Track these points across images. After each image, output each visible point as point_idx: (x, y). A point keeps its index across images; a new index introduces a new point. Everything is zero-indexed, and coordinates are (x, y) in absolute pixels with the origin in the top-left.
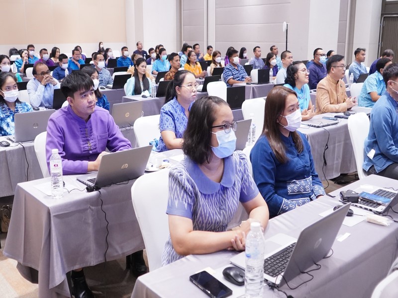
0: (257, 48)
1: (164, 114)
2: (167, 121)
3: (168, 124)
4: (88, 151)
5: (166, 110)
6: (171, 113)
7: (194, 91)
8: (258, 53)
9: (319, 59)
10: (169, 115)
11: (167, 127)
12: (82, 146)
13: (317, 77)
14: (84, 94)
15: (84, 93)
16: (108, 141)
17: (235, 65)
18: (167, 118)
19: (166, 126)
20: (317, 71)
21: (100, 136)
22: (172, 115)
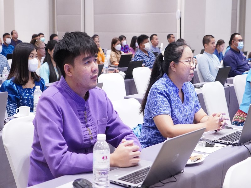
0: (154, 36)
1: (158, 95)
2: (163, 104)
3: (164, 106)
4: (89, 140)
5: (160, 89)
6: (167, 94)
7: (192, 68)
8: (156, 41)
9: (237, 45)
10: (165, 96)
11: (164, 110)
12: (83, 134)
13: (236, 64)
14: (87, 61)
15: (88, 58)
16: (108, 128)
17: (145, 51)
18: (162, 100)
19: (162, 110)
20: (236, 58)
21: (101, 121)
22: (167, 96)
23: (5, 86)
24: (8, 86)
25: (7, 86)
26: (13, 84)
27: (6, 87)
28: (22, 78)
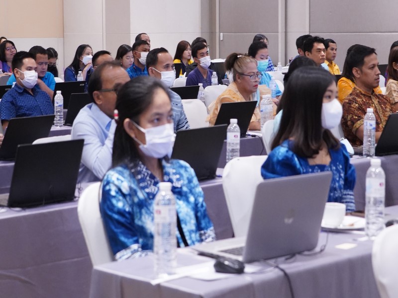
23: (275, 159)
24: (283, 159)
25: (280, 158)
26: (293, 156)
27: (279, 162)
28: (310, 143)
